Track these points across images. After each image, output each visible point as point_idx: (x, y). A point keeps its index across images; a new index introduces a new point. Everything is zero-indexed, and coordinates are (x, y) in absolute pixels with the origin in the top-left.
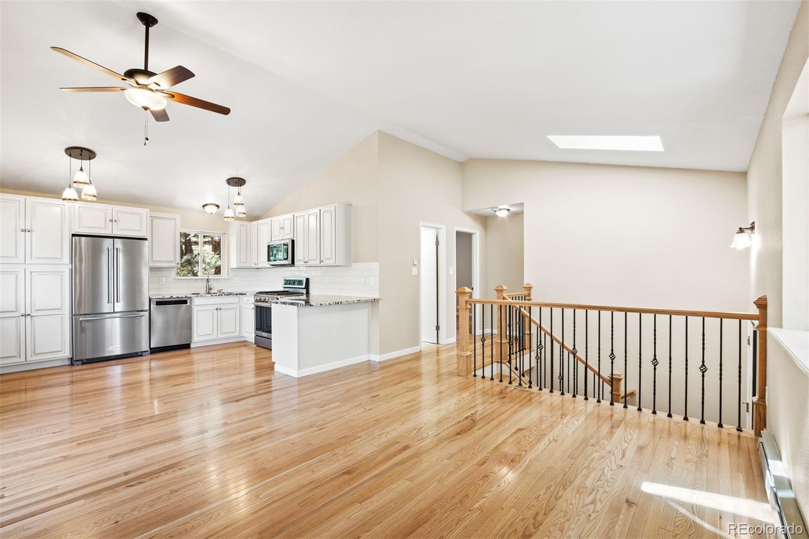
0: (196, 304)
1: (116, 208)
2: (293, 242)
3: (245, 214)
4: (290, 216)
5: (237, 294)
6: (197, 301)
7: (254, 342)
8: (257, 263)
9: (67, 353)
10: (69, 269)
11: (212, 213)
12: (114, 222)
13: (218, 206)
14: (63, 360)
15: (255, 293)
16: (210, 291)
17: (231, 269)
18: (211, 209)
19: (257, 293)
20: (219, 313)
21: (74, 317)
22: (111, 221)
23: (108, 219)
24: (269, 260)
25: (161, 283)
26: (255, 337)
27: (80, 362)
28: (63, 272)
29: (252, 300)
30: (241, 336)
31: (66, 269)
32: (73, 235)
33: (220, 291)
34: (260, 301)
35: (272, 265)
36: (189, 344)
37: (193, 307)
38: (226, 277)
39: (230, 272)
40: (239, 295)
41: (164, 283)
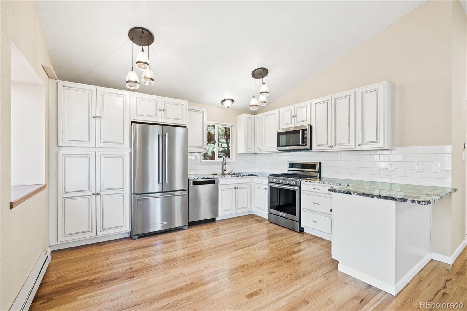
0: (220, 184)
1: (164, 99)
2: (311, 127)
3: (266, 102)
4: (308, 103)
5: (249, 175)
6: (222, 181)
7: (267, 218)
8: (261, 149)
9: (126, 229)
10: (129, 152)
11: (228, 107)
12: (162, 111)
13: (233, 101)
14: (124, 234)
15: (268, 175)
16: (225, 171)
17: (238, 153)
18: (228, 103)
19: (270, 175)
20: (237, 191)
21: (132, 196)
22: (160, 110)
23: (159, 107)
24: (279, 145)
25: (191, 165)
26: (268, 214)
27: (137, 237)
28: (125, 155)
29: (266, 181)
30: (251, 210)
31: (127, 152)
32: (132, 122)
33: (231, 172)
34: (272, 182)
35: (280, 150)
36: (215, 219)
37: (219, 186)
38: (235, 161)
39: (237, 156)
40: (250, 176)
41: (193, 165)
